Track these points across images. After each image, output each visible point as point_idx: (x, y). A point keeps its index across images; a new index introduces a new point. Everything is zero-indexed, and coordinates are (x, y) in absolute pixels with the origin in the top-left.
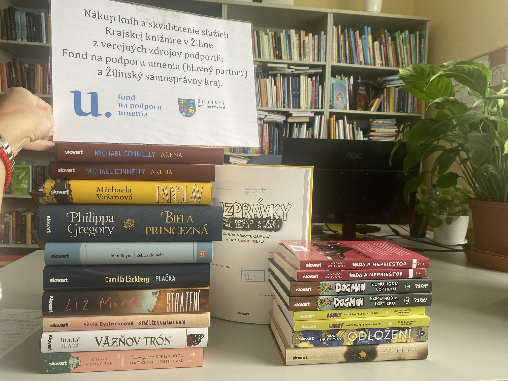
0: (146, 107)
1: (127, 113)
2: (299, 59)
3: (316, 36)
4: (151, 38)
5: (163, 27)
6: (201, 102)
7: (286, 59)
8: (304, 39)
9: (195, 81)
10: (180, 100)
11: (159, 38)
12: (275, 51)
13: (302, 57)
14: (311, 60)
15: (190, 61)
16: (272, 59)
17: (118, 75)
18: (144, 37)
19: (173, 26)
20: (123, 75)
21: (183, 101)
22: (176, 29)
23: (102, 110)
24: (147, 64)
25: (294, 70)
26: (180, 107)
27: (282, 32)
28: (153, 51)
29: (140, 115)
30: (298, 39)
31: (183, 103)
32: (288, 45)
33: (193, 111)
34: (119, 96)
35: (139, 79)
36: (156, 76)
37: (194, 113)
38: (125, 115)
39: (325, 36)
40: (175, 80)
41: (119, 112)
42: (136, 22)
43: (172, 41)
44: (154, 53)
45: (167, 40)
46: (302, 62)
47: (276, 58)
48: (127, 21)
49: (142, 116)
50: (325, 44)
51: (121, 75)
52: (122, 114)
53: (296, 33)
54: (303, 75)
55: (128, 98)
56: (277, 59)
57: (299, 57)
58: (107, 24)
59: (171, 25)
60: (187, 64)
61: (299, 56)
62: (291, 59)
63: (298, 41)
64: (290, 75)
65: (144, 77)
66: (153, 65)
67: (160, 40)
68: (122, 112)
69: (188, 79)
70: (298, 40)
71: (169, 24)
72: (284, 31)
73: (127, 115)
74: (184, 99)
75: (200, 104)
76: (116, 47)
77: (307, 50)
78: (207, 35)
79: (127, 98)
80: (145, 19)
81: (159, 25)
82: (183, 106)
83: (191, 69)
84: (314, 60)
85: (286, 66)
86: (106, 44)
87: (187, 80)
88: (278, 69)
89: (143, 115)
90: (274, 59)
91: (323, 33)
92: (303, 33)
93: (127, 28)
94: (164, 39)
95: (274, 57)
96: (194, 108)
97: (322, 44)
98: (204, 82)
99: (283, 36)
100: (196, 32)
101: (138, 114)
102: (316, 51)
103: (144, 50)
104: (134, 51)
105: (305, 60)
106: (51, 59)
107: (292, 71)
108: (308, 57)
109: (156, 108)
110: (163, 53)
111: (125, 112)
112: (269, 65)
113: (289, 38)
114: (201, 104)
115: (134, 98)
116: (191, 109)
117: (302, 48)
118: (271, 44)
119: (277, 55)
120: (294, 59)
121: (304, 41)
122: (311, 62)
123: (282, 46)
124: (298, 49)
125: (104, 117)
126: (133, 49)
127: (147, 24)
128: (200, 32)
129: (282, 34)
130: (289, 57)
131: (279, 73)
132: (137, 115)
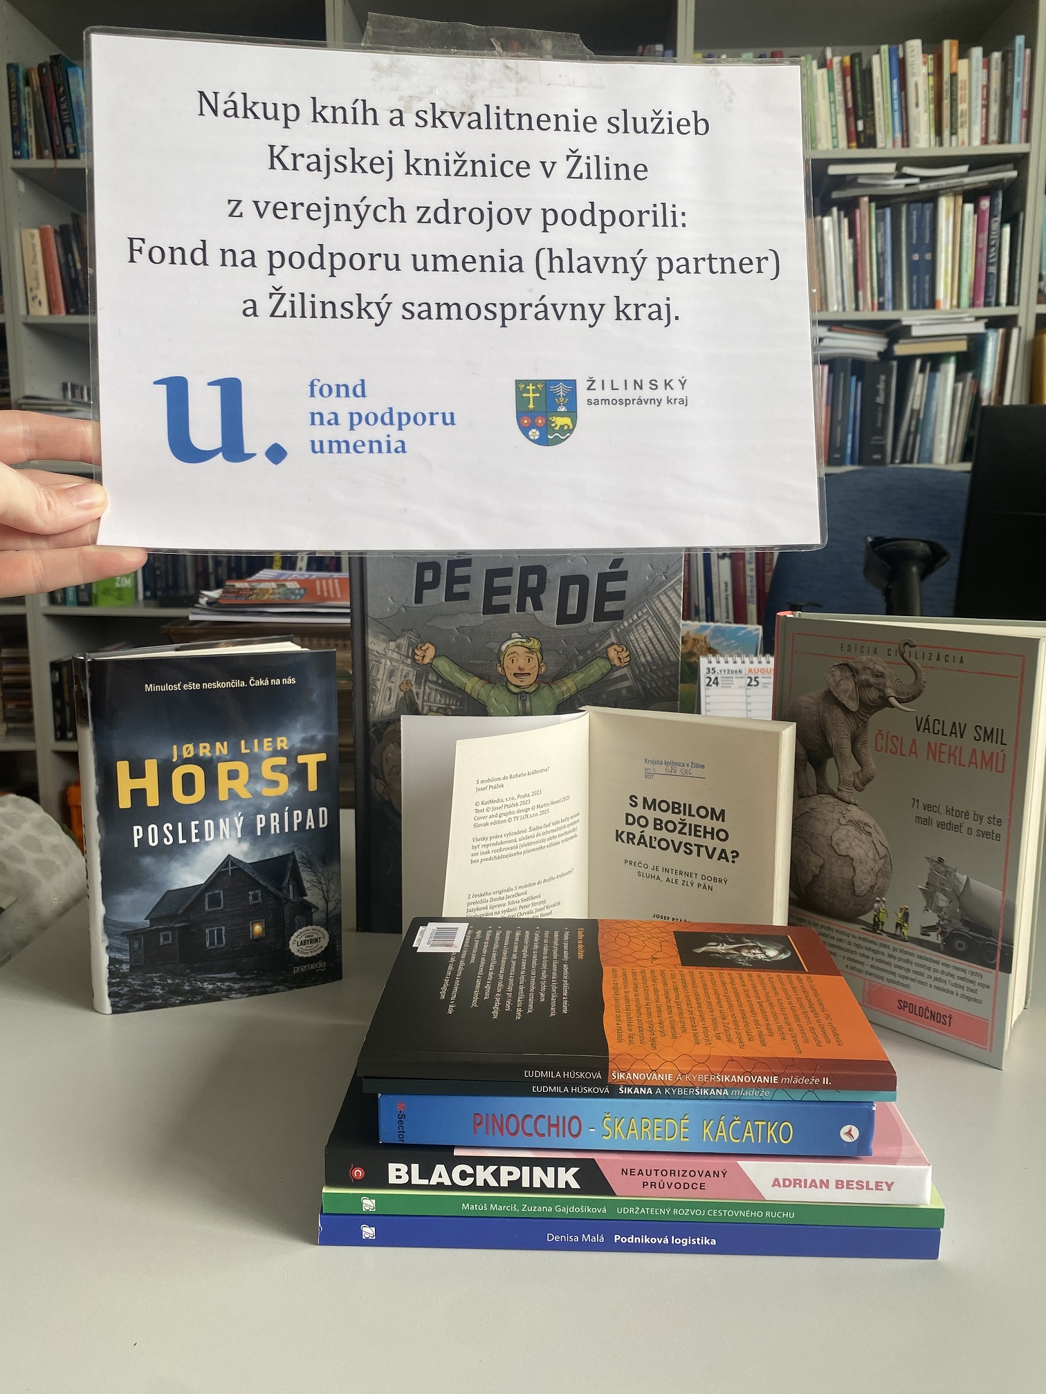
0: (402, 420)
1: (337, 446)
2: (933, 142)
3: (996, 56)
4: (421, 166)
5: (466, 119)
6: (597, 385)
7: (890, 145)
8: (954, 70)
9: (578, 310)
10: (521, 386)
11: (451, 163)
12: (852, 119)
13: (946, 132)
14: (977, 142)
15: (562, 238)
16: (843, 149)
17: (308, 312)
18: (400, 165)
19: (502, 112)
20: (328, 309)
21: (531, 387)
22: (514, 121)
23: (255, 439)
24: (406, 263)
25: (916, 180)
26: (521, 413)
27: (878, 52)
28: (430, 215)
29: (380, 451)
30: (931, 70)
31: (531, 395)
32: (895, 96)
33: (566, 421)
34: (312, 385)
35: (378, 319)
36: (439, 305)
37: (571, 431)
38: (331, 451)
39: (1028, 51)
40: (505, 313)
41: (313, 442)
42: (370, 114)
43: (496, 169)
44: (433, 220)
45: (479, 167)
46: (946, 151)
47: (854, 144)
48: (339, 115)
49: (389, 451)
50: (1027, 80)
51: (319, 312)
52: (322, 451)
53: (925, 51)
54: (945, 194)
55: (343, 390)
56: (860, 146)
57: (933, 135)
58: (273, 132)
59: (493, 111)
60: (551, 250)
61: (933, 130)
62: (906, 142)
63: (931, 78)
64: (901, 199)
65: (396, 312)
66: (430, 266)
67: (453, 169)
68: (321, 442)
69: (554, 305)
70: (933, 74)
71: (488, 106)
72: (884, 48)
73: (339, 451)
74: (535, 382)
75: (592, 395)
76: (301, 211)
77: (962, 107)
78: (626, 131)
79: (341, 390)
80: (401, 99)
81: (452, 113)
82: (531, 406)
83: (566, 267)
84: (985, 141)
85: (890, 168)
86: (271, 207)
87: (550, 309)
88: (861, 180)
89: (392, 449)
90: (849, 147)
91: (1020, 40)
92: (949, 47)
93: (339, 138)
94: (468, 167)
95: (849, 141)
96: (572, 412)
97: (1017, 79)
98: (609, 311)
99: (879, 65)
100: (587, 124)
101: (375, 446)
102: (995, 109)
103: (397, 212)
104: (362, 219)
105: (954, 143)
106: (94, 277)
107: (907, 185)
108: (966, 130)
109: (438, 419)
110: (463, 216)
111: (331, 442)
112: (833, 170)
113: (900, 70)
114: (598, 394)
115: (361, 390)
116: (562, 415)
117: (946, 103)
118: (840, 99)
119: (858, 133)
120: (917, 141)
121: (954, 76)
122: (976, 146)
123: (878, 99)
124: (932, 107)
125: (261, 460)
126: (360, 213)
127: (409, 119)
128: (603, 125)
129: (875, 59)
130: (898, 136)
131: (864, 196)
132: (371, 451)
